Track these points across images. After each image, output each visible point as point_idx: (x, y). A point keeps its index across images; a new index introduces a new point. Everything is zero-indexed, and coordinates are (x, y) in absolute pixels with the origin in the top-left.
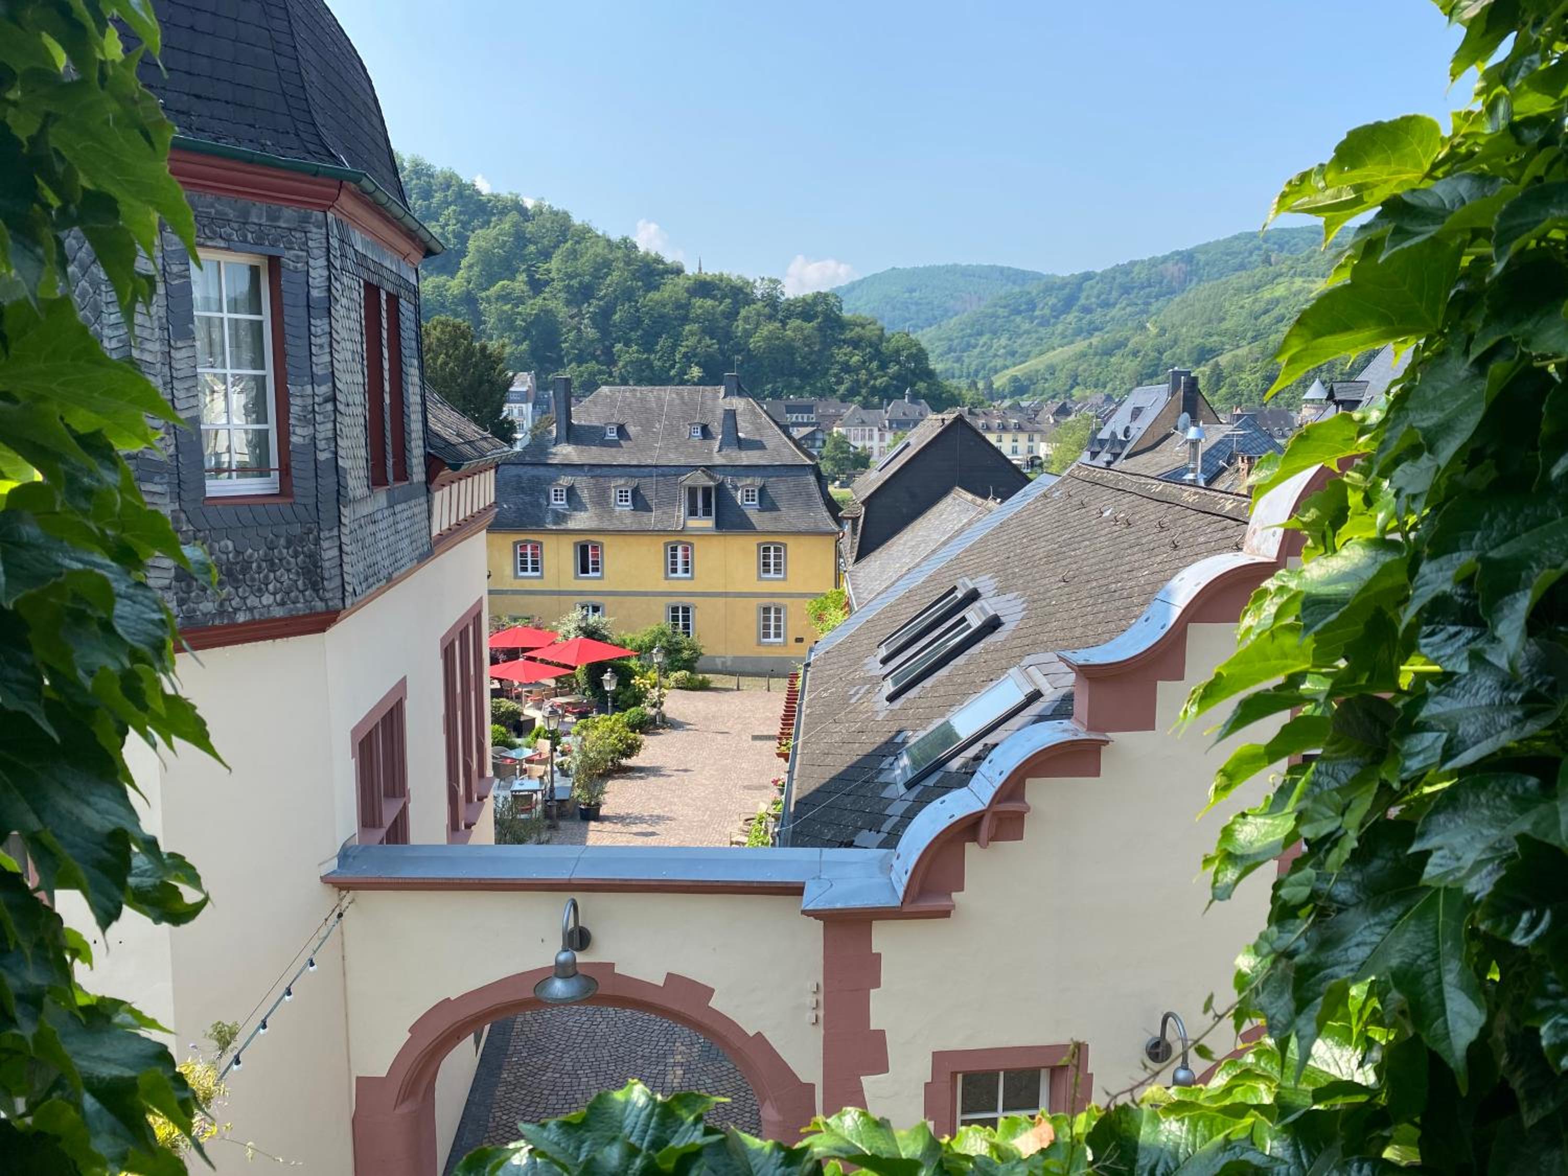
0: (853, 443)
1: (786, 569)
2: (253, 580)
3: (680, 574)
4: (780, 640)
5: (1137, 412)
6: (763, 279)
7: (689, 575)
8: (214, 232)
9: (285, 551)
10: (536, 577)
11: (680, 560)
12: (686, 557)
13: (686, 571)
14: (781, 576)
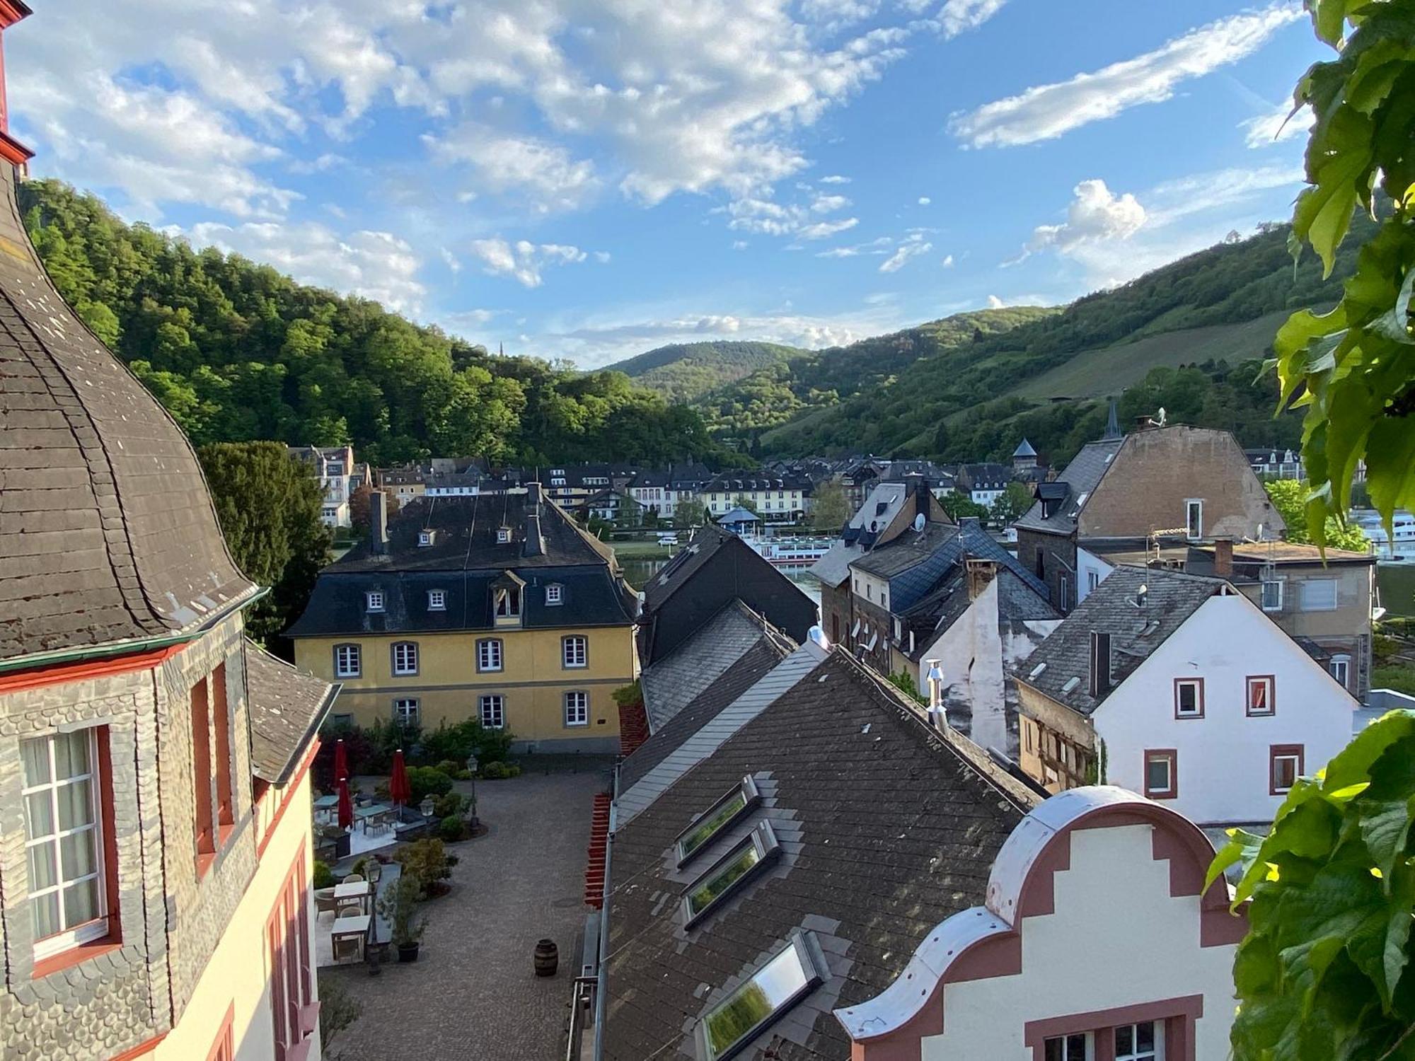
0: (642, 501)
1: (587, 658)
2: (83, 1033)
3: (491, 667)
4: (585, 722)
5: (882, 509)
6: (557, 360)
7: (499, 668)
8: (43, 723)
9: (114, 995)
10: (356, 677)
11: (490, 655)
12: (496, 651)
13: (496, 664)
14: (584, 665)
